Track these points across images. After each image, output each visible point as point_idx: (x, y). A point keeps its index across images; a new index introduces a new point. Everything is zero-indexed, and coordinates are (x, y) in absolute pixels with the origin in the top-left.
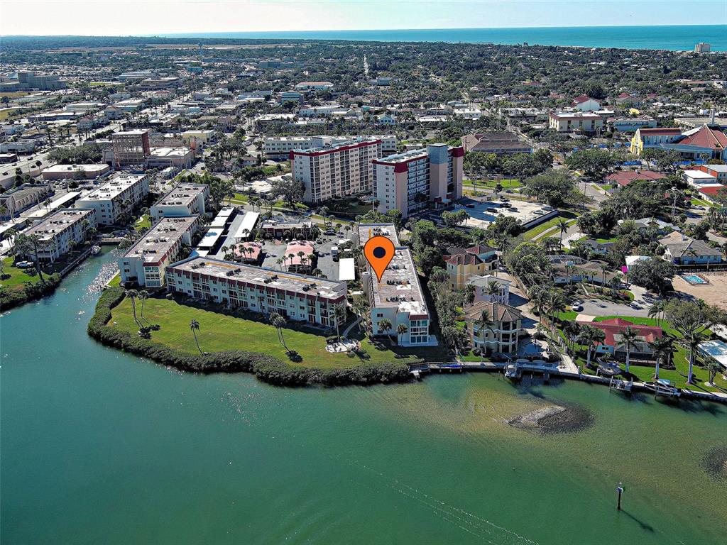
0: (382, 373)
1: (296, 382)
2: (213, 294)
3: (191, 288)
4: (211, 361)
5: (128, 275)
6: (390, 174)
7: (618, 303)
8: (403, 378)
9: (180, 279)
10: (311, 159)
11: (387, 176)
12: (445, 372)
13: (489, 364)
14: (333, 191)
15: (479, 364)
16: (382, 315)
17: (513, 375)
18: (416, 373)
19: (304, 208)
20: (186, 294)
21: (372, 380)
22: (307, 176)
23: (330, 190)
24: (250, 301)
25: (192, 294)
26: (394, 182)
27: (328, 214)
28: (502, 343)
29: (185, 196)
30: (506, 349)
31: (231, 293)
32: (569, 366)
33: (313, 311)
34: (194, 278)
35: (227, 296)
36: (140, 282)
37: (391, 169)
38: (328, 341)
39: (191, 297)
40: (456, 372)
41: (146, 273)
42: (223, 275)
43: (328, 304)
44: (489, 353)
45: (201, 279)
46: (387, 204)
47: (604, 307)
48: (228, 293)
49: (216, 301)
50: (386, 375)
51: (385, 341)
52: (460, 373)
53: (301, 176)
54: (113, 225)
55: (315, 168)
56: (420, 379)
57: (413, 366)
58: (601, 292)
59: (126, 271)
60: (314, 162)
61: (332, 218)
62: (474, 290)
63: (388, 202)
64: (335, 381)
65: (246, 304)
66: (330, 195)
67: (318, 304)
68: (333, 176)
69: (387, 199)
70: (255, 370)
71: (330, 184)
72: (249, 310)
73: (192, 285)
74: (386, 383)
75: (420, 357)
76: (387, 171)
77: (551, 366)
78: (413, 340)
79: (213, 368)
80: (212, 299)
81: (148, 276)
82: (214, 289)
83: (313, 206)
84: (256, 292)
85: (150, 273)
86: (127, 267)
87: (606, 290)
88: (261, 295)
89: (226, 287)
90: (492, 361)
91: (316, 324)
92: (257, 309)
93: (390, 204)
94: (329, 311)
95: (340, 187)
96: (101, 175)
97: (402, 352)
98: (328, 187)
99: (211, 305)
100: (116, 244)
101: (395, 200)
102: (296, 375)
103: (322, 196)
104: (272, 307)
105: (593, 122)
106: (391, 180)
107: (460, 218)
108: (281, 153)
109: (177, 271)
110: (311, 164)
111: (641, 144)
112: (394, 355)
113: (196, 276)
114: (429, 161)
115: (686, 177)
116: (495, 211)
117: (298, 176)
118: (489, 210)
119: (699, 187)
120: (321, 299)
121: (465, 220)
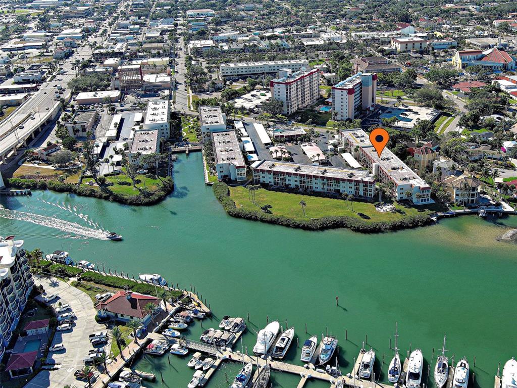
0: (418, 221)
1: (376, 230)
2: (288, 183)
3: (272, 180)
4: (321, 223)
5: (222, 174)
6: (345, 95)
7: (509, 169)
8: (429, 223)
9: (263, 175)
10: (286, 86)
11: (342, 97)
12: (447, 217)
13: (467, 210)
14: (298, 105)
15: (462, 211)
16: (403, 189)
17: (484, 215)
18: (434, 219)
19: (285, 118)
20: (268, 184)
21: (414, 225)
22: (283, 97)
23: (296, 105)
24: (314, 186)
25: (272, 183)
26: (347, 101)
27: (312, 123)
28: (470, 198)
29: (214, 116)
30: (472, 201)
31: (301, 181)
32: (508, 208)
33: (357, 189)
34: (274, 174)
35: (298, 183)
36: (233, 178)
37: (345, 92)
38: (375, 206)
39: (272, 185)
40: (452, 216)
41: (237, 173)
42: (293, 171)
43: (368, 185)
44: (466, 205)
45: (279, 174)
47: (503, 172)
48: (299, 181)
49: (290, 186)
50: (421, 222)
51: (406, 202)
52: (455, 217)
53: (279, 97)
54: (170, 138)
55: (288, 92)
56: (437, 222)
57: (431, 215)
58: (497, 164)
59: (221, 172)
60: (288, 88)
61: (315, 126)
62: (441, 169)
63: (342, 113)
64: (395, 228)
65: (312, 187)
66: (296, 108)
67: (361, 185)
69: (342, 111)
70: (349, 226)
71: (296, 101)
72: (314, 191)
73: (272, 178)
74: (421, 226)
75: (433, 210)
76: (342, 93)
77: (498, 208)
78: (422, 201)
79: (324, 227)
80: (287, 186)
81: (238, 174)
82: (289, 180)
83: (291, 117)
84: (319, 181)
85: (239, 173)
86: (222, 170)
87: (500, 162)
88: (323, 182)
89: (298, 178)
90: (469, 209)
91: (360, 196)
92: (320, 189)
93: (345, 114)
94: (369, 188)
96: (120, 99)
97: (421, 208)
98: (295, 103)
99: (288, 189)
100: (184, 152)
101: (347, 111)
102: (374, 226)
103: (293, 110)
104: (330, 188)
105: (421, 44)
106: (345, 99)
107: (394, 121)
108: (233, 75)
109: (261, 170)
110: (287, 90)
111: (460, 61)
112: (416, 210)
113: (275, 173)
114: (361, 85)
115: (499, 85)
116: (406, 115)
117: (277, 97)
118: (402, 114)
119: (509, 91)
120: (363, 182)
121: (396, 123)
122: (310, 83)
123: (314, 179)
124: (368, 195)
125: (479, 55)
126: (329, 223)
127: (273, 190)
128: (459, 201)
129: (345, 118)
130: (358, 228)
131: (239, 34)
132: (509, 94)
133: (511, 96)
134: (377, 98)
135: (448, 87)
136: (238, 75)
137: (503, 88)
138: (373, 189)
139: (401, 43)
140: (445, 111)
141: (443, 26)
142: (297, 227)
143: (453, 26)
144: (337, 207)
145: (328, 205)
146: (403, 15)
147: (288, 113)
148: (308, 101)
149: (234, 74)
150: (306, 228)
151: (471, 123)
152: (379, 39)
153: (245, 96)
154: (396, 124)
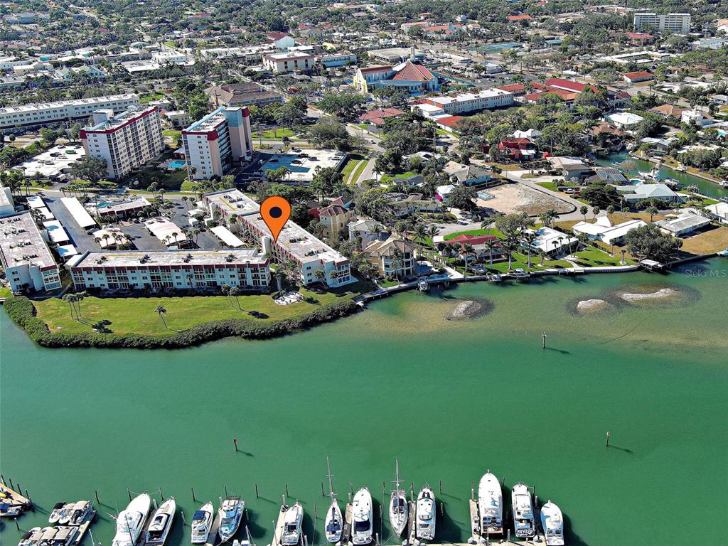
0: (339, 310)
1: (279, 333)
2: (131, 282)
3: (105, 282)
4: (195, 335)
5: (18, 283)
6: (203, 142)
7: (449, 223)
8: (353, 310)
9: (90, 276)
10: (108, 136)
11: (200, 145)
12: (377, 298)
13: (403, 285)
14: (131, 163)
15: (397, 287)
16: (310, 268)
17: (426, 289)
18: (360, 303)
19: (113, 185)
20: (99, 288)
21: (334, 316)
22: (105, 152)
23: (128, 163)
24: (175, 281)
25: (107, 287)
26: (209, 149)
27: (158, 188)
28: (405, 268)
30: (408, 271)
31: (153, 278)
32: (455, 274)
33: (243, 277)
34: (107, 272)
35: (149, 281)
36: (38, 287)
37: (204, 138)
38: (273, 298)
39: (106, 290)
40: (384, 296)
41: (44, 278)
42: (137, 263)
43: (259, 269)
44: (401, 278)
45: (116, 272)
46: (204, 170)
47: (443, 228)
48: (149, 279)
49: (136, 287)
50: (342, 311)
51: (318, 286)
52: (388, 296)
53: (98, 153)
55: (112, 146)
56: (365, 307)
57: (356, 299)
58: (433, 217)
59: (15, 280)
60: (112, 139)
61: (163, 192)
62: (359, 234)
63: (203, 168)
64: (308, 325)
65: (171, 284)
66: (129, 167)
67: (248, 270)
68: (128, 149)
69: (203, 165)
70: (238, 332)
71: (127, 158)
72: (176, 289)
73: (105, 279)
74: (344, 316)
75: (357, 292)
76: (199, 139)
77: (443, 277)
78: (340, 281)
79: (199, 341)
80: (132, 287)
81: (47, 280)
82: (133, 278)
83: (122, 181)
84: (182, 272)
85: (48, 277)
86: (16, 276)
87: (436, 215)
88: (188, 273)
89: (148, 274)
90: (405, 283)
91: (249, 287)
92: (184, 285)
93: (207, 170)
94: (260, 274)
95: (135, 158)
97: (340, 291)
98: (126, 161)
99: (134, 292)
101: (211, 165)
102: (277, 327)
103: (124, 171)
104: (200, 281)
105: (306, 61)
106: (204, 147)
107: (284, 173)
108: (14, 126)
109: (85, 269)
110: (110, 141)
111: (364, 82)
112: (334, 295)
113: (109, 270)
114: (227, 124)
115: (421, 111)
116: (299, 163)
117: (95, 154)
118: (294, 162)
119: (435, 118)
120: (250, 266)
121: (287, 175)
122: (146, 127)
123: (173, 271)
124: (261, 283)
125: (389, 73)
126: (207, 333)
127: (109, 296)
128: (390, 274)
129: (209, 175)
130: (253, 334)
131: (15, 61)
132: (435, 123)
133: (438, 125)
134: (253, 142)
135: (352, 118)
136: (23, 125)
137: (426, 115)
138: (267, 273)
139: (278, 60)
140: (354, 152)
141: (334, 34)
142: (156, 346)
143: (347, 34)
144: (216, 307)
145: (201, 306)
146: (275, 21)
147: (117, 176)
148: (147, 156)
149: (16, 124)
150: (171, 346)
151: (391, 166)
152: (244, 57)
153: (40, 157)
154: (287, 177)
